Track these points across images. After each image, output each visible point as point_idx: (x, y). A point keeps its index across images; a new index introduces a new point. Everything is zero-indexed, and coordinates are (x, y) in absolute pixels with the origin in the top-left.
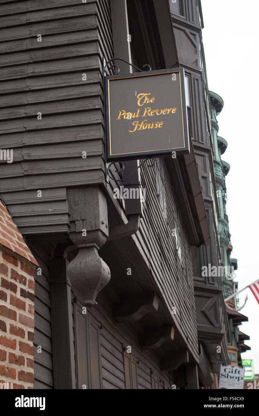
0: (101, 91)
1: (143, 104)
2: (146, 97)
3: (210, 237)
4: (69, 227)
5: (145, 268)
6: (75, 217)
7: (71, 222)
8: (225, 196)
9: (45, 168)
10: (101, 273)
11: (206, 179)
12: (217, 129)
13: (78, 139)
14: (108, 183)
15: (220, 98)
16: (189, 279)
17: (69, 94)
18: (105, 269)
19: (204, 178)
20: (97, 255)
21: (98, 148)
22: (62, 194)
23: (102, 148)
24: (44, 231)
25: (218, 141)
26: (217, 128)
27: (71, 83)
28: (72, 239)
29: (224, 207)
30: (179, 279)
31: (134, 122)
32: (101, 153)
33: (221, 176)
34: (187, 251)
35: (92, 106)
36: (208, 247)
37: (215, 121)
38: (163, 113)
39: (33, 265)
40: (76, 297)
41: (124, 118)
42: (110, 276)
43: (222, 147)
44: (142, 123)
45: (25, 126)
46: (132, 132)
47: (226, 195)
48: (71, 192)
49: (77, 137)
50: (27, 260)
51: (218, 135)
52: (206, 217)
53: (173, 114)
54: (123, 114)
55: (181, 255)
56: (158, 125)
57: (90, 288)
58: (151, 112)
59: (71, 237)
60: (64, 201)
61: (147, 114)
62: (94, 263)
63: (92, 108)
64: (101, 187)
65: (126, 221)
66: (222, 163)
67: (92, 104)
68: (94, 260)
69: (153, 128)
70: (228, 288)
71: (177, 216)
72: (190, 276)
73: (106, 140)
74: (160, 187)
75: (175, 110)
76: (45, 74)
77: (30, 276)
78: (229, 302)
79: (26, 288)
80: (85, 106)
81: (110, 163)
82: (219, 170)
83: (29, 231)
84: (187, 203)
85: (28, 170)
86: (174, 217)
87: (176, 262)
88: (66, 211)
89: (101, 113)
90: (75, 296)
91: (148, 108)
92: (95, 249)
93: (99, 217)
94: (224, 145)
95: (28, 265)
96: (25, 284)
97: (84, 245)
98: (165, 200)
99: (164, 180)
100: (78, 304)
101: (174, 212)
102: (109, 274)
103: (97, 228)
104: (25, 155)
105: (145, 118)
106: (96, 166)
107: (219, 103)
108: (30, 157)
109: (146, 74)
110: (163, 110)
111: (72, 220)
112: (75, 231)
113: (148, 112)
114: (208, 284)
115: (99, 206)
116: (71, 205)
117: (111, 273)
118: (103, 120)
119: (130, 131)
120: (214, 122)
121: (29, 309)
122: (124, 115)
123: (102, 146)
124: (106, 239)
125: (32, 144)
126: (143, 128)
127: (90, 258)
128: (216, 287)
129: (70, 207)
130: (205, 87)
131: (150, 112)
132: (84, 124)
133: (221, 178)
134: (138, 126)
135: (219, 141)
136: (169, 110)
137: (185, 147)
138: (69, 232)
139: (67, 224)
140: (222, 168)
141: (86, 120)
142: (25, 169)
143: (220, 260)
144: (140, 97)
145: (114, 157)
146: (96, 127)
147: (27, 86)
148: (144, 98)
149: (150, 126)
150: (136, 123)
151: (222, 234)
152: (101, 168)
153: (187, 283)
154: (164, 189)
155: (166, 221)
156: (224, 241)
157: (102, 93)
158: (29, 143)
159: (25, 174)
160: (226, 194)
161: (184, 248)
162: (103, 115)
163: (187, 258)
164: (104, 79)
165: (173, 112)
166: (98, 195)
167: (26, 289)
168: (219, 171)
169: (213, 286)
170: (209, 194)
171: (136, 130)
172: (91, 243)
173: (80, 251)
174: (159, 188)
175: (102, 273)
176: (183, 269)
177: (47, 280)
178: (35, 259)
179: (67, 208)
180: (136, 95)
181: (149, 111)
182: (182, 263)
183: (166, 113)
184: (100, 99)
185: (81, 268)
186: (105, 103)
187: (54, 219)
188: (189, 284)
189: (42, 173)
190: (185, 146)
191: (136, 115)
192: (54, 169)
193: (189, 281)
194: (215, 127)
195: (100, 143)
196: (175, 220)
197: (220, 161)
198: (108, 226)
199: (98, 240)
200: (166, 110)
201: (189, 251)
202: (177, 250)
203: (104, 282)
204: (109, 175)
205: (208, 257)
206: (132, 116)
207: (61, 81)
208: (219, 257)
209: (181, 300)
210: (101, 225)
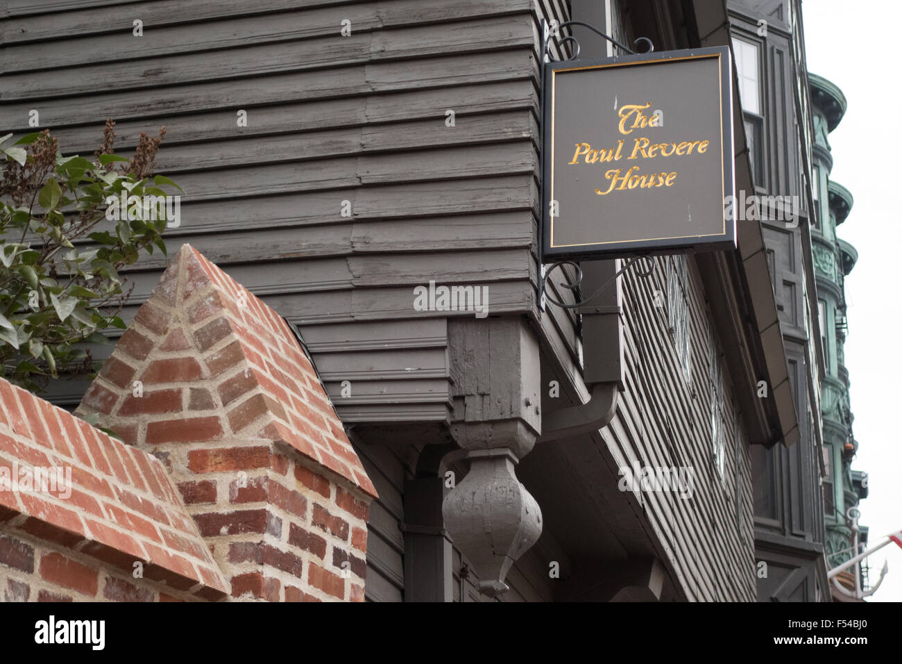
0: (535, 97)
1: (631, 131)
2: (639, 114)
3: (797, 425)
4: (451, 409)
5: (630, 504)
6: (466, 387)
7: (456, 398)
8: (842, 324)
9: (400, 272)
10: (520, 519)
11: (793, 287)
12: (828, 164)
13: (479, 206)
14: (543, 311)
15: (837, 91)
16: (742, 522)
17: (462, 104)
18: (528, 510)
19: (788, 284)
20: (513, 475)
21: (523, 231)
22: (438, 333)
23: (533, 229)
24: (394, 416)
25: (830, 193)
26: (829, 161)
27: (468, 77)
28: (457, 437)
29: (840, 351)
30: (716, 523)
31: (609, 172)
32: (530, 242)
33: (833, 275)
34: (740, 457)
35: (513, 132)
36: (792, 449)
37: (825, 147)
38: (678, 153)
39: (364, 495)
40: (467, 566)
41: (587, 160)
42: (540, 526)
43: (840, 206)
44: (628, 174)
45: (359, 175)
46: (603, 193)
47: (844, 322)
48: (458, 328)
49: (476, 203)
50: (351, 482)
51: (830, 178)
52: (787, 378)
53: (701, 154)
54: (584, 153)
55: (726, 465)
56: (665, 179)
57: (494, 554)
58: (650, 149)
59: (454, 434)
60: (442, 349)
61: (639, 153)
62: (504, 496)
63: (512, 137)
64: (527, 321)
65: (585, 397)
66: (837, 244)
67: (513, 128)
68: (504, 489)
69: (653, 187)
70: (843, 542)
71: (719, 374)
72: (746, 516)
73: (543, 211)
74: (676, 309)
75: (706, 145)
76: (410, 56)
77: (357, 519)
78: (843, 575)
79: (347, 547)
80: (498, 131)
81: (551, 265)
82: (830, 262)
83: (360, 414)
84: (744, 346)
85: (364, 274)
86: (711, 377)
87: (712, 485)
88: (445, 372)
89: (532, 149)
90: (464, 563)
91: (642, 139)
92: (508, 462)
93: (519, 389)
94: (844, 204)
95: (353, 495)
96: (345, 538)
97: (484, 453)
98: (688, 338)
99: (687, 293)
100: (470, 580)
101: (711, 369)
102: (539, 521)
103: (514, 416)
104: (356, 240)
105: (634, 162)
106: (518, 271)
107: (834, 103)
108: (368, 245)
109: (640, 60)
110: (677, 146)
111: (457, 394)
112: (463, 418)
113: (642, 149)
114: (788, 536)
115: (520, 364)
116: (456, 360)
117: (543, 520)
118: (537, 166)
119: (599, 193)
120: (822, 147)
121: (353, 596)
122: (586, 155)
123: (531, 226)
124: (535, 439)
125: (375, 216)
126: (630, 186)
127: (495, 483)
128: (809, 543)
129: (454, 365)
130: (800, 70)
131: (647, 150)
132: (494, 172)
133: (834, 281)
134: (618, 181)
135: (833, 193)
136: (691, 146)
137: (724, 233)
138: (449, 421)
139: (446, 404)
140: (838, 256)
141: (498, 164)
142: (356, 273)
143: (823, 477)
144: (625, 112)
145: (560, 252)
146: (522, 181)
147: (367, 82)
148: (635, 114)
149: (646, 183)
150: (613, 174)
151: (832, 414)
152: (527, 276)
153: (738, 532)
154: (686, 313)
155: (688, 388)
156: (835, 430)
157: (537, 103)
158: (367, 214)
159: (356, 284)
160: (844, 318)
161: (734, 450)
162: (538, 153)
163: (741, 473)
164: (544, 70)
165: (700, 150)
166: (519, 339)
167: (346, 550)
168: (828, 265)
169: (801, 539)
170: (799, 323)
171: (614, 189)
172: (499, 448)
173: (473, 466)
174: (673, 311)
175: (522, 519)
176: (727, 500)
177: (399, 526)
178: (371, 481)
179: (448, 366)
180: (615, 108)
181: (646, 145)
182: (728, 484)
183: (684, 152)
184: (531, 116)
185: (473, 506)
186: (542, 126)
187: (417, 391)
188: (743, 534)
189: (395, 283)
190: (726, 230)
191: (613, 155)
192: (421, 276)
193: (744, 527)
194: (823, 160)
195: (529, 218)
196: (713, 385)
197: (832, 241)
198: (540, 411)
199: (516, 443)
200: (685, 146)
201: (746, 457)
202: (713, 458)
203: (525, 540)
204: (545, 292)
205: (791, 471)
206: (605, 157)
207: (444, 73)
208: (819, 471)
209: (721, 575)
210: (523, 407)
